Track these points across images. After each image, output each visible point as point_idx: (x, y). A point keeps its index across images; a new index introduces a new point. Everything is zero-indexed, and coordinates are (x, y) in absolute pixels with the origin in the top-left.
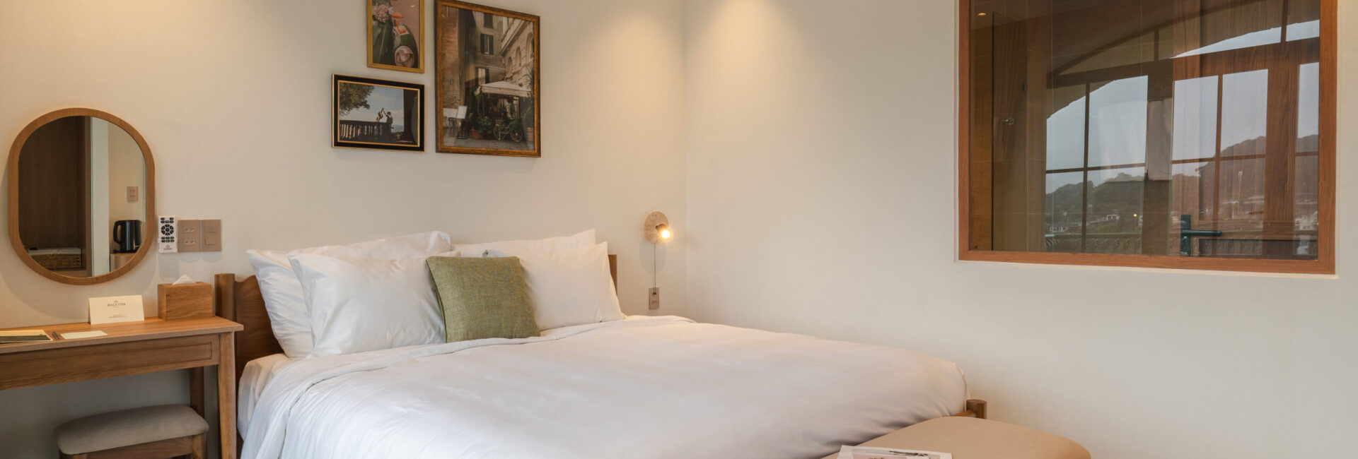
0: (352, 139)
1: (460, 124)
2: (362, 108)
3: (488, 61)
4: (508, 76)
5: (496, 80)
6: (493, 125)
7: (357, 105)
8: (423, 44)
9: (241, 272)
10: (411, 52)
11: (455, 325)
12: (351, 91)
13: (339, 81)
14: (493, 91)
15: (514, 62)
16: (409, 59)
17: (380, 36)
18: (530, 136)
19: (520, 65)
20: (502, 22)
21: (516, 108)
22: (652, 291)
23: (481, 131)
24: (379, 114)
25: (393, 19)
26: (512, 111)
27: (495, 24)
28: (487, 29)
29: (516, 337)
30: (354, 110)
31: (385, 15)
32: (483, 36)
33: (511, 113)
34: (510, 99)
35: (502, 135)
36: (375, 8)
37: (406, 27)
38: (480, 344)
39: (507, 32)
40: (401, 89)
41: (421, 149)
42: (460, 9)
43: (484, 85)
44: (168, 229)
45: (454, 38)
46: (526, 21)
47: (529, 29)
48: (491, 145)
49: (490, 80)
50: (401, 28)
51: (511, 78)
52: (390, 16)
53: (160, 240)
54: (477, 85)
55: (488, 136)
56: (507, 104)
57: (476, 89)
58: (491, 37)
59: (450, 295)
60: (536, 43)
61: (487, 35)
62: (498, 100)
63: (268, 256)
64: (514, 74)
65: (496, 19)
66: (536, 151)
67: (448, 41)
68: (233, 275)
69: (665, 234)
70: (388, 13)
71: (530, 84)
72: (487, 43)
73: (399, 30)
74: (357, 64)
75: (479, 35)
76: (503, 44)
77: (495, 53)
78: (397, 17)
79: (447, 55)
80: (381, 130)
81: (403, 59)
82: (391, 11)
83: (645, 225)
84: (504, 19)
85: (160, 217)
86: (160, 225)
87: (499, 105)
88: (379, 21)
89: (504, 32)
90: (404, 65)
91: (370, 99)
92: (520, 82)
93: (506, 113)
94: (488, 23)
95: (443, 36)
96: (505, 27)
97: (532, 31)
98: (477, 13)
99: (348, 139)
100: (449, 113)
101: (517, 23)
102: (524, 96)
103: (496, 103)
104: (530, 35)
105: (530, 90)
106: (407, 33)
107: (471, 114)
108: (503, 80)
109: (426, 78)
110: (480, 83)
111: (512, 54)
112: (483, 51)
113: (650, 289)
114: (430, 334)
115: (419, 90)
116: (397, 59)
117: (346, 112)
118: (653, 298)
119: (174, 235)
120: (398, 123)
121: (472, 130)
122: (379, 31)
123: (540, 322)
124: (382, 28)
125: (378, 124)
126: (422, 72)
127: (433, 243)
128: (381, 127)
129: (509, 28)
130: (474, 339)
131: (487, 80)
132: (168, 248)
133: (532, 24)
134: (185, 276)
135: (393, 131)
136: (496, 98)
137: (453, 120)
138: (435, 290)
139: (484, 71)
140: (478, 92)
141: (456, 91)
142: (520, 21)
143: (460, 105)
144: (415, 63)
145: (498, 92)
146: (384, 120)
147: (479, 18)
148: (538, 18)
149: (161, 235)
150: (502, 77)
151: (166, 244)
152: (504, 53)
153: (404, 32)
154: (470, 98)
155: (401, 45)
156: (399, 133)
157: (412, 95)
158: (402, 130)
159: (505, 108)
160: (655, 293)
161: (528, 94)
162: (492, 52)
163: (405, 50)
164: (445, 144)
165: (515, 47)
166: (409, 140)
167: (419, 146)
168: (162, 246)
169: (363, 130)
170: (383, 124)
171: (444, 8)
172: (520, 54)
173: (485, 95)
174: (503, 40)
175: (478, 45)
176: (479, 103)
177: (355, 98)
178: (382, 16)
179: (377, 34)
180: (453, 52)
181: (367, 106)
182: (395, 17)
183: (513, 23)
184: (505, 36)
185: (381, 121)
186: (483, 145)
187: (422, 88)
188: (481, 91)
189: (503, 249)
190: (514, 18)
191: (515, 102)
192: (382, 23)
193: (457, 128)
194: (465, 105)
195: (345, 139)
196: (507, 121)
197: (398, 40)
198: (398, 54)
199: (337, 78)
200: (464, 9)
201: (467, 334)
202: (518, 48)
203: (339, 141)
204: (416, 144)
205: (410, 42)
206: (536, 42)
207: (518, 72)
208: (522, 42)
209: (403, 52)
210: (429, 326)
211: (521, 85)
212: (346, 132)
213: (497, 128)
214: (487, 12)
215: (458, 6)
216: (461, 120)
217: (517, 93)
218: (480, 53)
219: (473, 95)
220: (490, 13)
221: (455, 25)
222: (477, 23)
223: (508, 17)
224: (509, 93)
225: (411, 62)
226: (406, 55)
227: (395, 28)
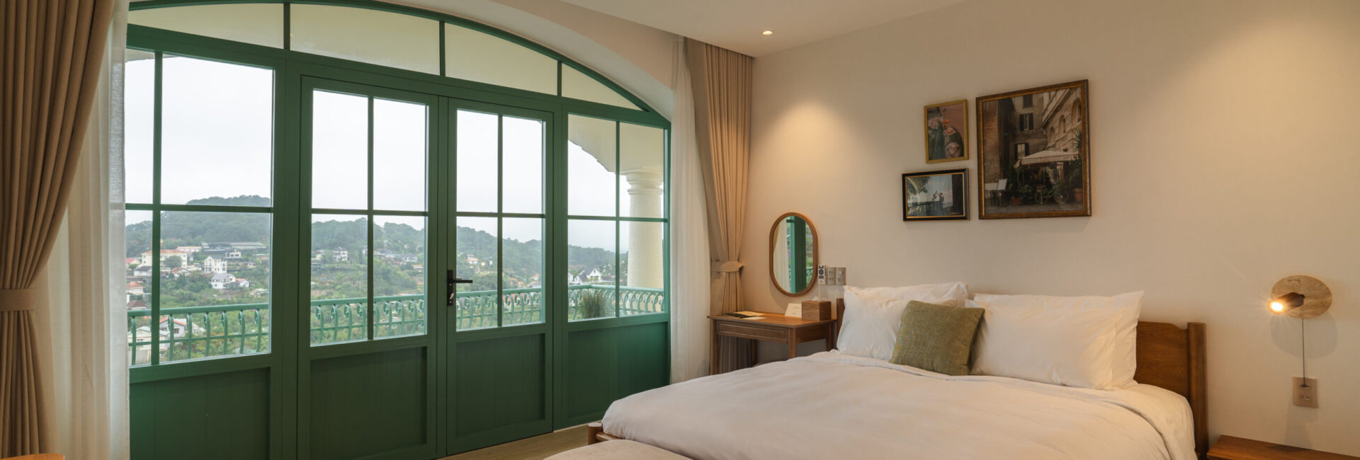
1: (1000, 194)
2: (923, 193)
3: (1028, 137)
4: (1050, 145)
5: (1037, 150)
6: (1034, 191)
7: (919, 192)
10: (958, 146)
12: (914, 182)
13: (906, 177)
14: (1034, 162)
15: (1057, 131)
16: (956, 151)
17: (934, 139)
18: (1078, 197)
19: (1065, 132)
20: (1042, 98)
21: (1060, 173)
22: (1302, 383)
23: (1022, 198)
24: (934, 195)
25: (943, 125)
26: (1056, 175)
27: (1035, 101)
28: (1026, 109)
30: (917, 195)
31: (937, 124)
32: (1022, 116)
33: (1055, 178)
34: (1053, 165)
35: (1044, 199)
36: (931, 121)
37: (954, 128)
39: (1048, 106)
40: (949, 176)
41: (966, 218)
42: (999, 100)
43: (1024, 158)
44: (822, 272)
45: (994, 125)
46: (1071, 89)
47: (1075, 95)
48: (1033, 209)
49: (1031, 152)
50: (950, 129)
51: (1054, 146)
52: (941, 124)
53: (819, 277)
54: (1016, 158)
55: (1030, 200)
56: (1049, 170)
57: (1015, 163)
58: (1031, 115)
60: (1083, 107)
61: (1026, 115)
62: (1039, 168)
64: (1058, 140)
65: (1036, 98)
66: (1086, 211)
67: (989, 129)
68: (839, 299)
69: (1277, 307)
70: (939, 122)
71: (1078, 147)
72: (1026, 122)
73: (949, 131)
74: (921, 164)
75: (1018, 116)
76: (1044, 118)
77: (1035, 127)
78: (947, 123)
79: (989, 141)
80: (936, 207)
81: (952, 152)
82: (942, 120)
83: (1272, 292)
84: (1046, 95)
85: (821, 265)
86: (819, 269)
87: (1040, 173)
88: (934, 130)
89: (1045, 106)
90: (952, 156)
91: (927, 186)
92: (1065, 147)
93: (1048, 179)
94: (1028, 102)
95: (983, 127)
96: (1046, 102)
97: (1078, 96)
98: (1016, 98)
99: (913, 216)
100: (990, 187)
101: (1061, 93)
102: (1069, 159)
103: (1037, 172)
104: (1076, 101)
105: (1077, 152)
106: (954, 132)
107: (1011, 185)
108: (1044, 149)
109: (971, 164)
110: (1019, 158)
111: (1055, 123)
112: (1022, 129)
113: (1295, 378)
115: (965, 173)
116: (947, 153)
117: (911, 197)
118: (1303, 391)
119: (824, 275)
120: (948, 200)
121: (1013, 198)
122: (933, 137)
124: (936, 134)
125: (933, 203)
128: (936, 204)
129: (1051, 101)
131: (1027, 153)
132: (821, 282)
133: (1077, 90)
135: (944, 206)
136: (1036, 167)
137: (994, 193)
139: (1023, 146)
140: (1017, 165)
141: (995, 167)
142: (1064, 90)
143: (1001, 178)
144: (961, 153)
145: (1039, 161)
146: (938, 199)
147: (1018, 102)
148: (1086, 82)
150: (1045, 147)
152: (1045, 126)
153: (952, 132)
154: (1009, 171)
155: (949, 143)
157: (959, 179)
159: (1047, 174)
160: (1304, 386)
161: (1075, 157)
162: (1031, 127)
163: (953, 145)
164: (988, 213)
165: (1058, 116)
166: (958, 211)
168: (819, 280)
170: (937, 202)
171: (984, 104)
172: (1065, 121)
173: (1025, 166)
174: (1044, 114)
175: (1018, 126)
176: (1018, 175)
177: (916, 187)
178: (935, 125)
179: (931, 140)
180: (993, 138)
182: (945, 123)
183: (1055, 95)
184: (1046, 109)
185: (936, 200)
186: (1024, 210)
187: (967, 171)
188: (1020, 164)
190: (1057, 90)
191: (1058, 167)
192: (936, 130)
193: (998, 198)
194: (1004, 178)
195: (911, 216)
196: (1050, 186)
197: (947, 139)
198: (948, 149)
199: (905, 175)
200: (1002, 99)
202: (1063, 116)
203: (907, 218)
204: (963, 214)
205: (958, 139)
206: (1083, 105)
207: (1062, 139)
208: (1067, 110)
211: (1066, 150)
212: (912, 211)
213: (1039, 193)
214: (1026, 94)
215: (997, 98)
216: (1002, 191)
217: (1061, 159)
218: (1019, 132)
219: (1013, 169)
220: (1028, 95)
221: (995, 114)
222: (1016, 107)
223: (1050, 92)
224: (1051, 160)
225: (958, 154)
226: (954, 148)
227: (945, 131)
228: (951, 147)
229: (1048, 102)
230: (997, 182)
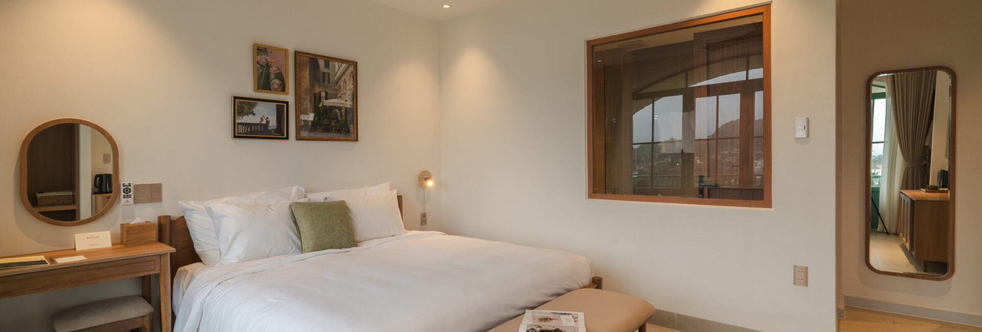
0: (245, 134)
1: (310, 123)
2: (251, 116)
3: (327, 87)
4: (338, 96)
5: (332, 98)
6: (330, 124)
7: (247, 114)
8: (288, 78)
9: (174, 214)
10: (281, 83)
11: (308, 242)
12: (244, 105)
13: (237, 100)
14: (330, 105)
15: (342, 88)
16: (279, 87)
17: (262, 73)
18: (352, 130)
19: (346, 89)
20: (335, 65)
21: (343, 114)
22: (423, 215)
23: (323, 127)
24: (261, 119)
25: (269, 63)
26: (341, 116)
27: (331, 66)
28: (326, 69)
29: (343, 248)
30: (246, 117)
31: (265, 61)
32: (324, 73)
33: (341, 117)
34: (340, 109)
35: (335, 129)
36: (259, 57)
37: (277, 68)
38: (322, 253)
39: (338, 71)
40: (275, 104)
41: (287, 138)
42: (310, 58)
43: (325, 101)
44: (127, 190)
45: (307, 74)
46: (349, 64)
47: (351, 69)
48: (329, 135)
49: (328, 98)
50: (275, 68)
51: (340, 97)
52: (268, 62)
53: (122, 197)
54: (320, 101)
55: (327, 129)
56: (338, 111)
57: (320, 104)
58: (329, 74)
59: (304, 225)
61: (326, 73)
62: (333, 110)
63: (192, 204)
64: (343, 94)
65: (331, 64)
66: (355, 138)
67: (303, 76)
68: (170, 216)
69: (430, 183)
70: (266, 60)
71: (352, 100)
72: (325, 78)
73: (273, 70)
74: (248, 90)
75: (321, 73)
76: (336, 78)
77: (331, 83)
78: (272, 63)
79: (303, 84)
80: (262, 128)
81: (276, 86)
82: (268, 59)
83: (419, 178)
84: (336, 64)
85: (122, 183)
86: (122, 188)
87: (333, 113)
88: (261, 65)
89: (336, 71)
90: (276, 90)
91: (255, 110)
92: (346, 99)
93: (337, 117)
94: (327, 65)
95: (300, 73)
96: (337, 68)
97: (352, 70)
98: (320, 60)
99: (242, 134)
100: (303, 117)
101: (344, 65)
102: (348, 107)
103: (331, 111)
104: (351, 72)
105: (351, 103)
106: (278, 71)
107: (317, 118)
108: (336, 98)
109: (290, 97)
110: (322, 100)
111: (341, 83)
112: (324, 81)
113: (421, 214)
114: (292, 248)
115: (285, 105)
116: (272, 87)
117: (241, 118)
118: (424, 219)
119: (131, 193)
120: (273, 124)
121: (318, 127)
122: (261, 71)
123: (358, 238)
124: (263, 69)
125: (260, 124)
126: (288, 94)
127: (294, 194)
128: (262, 126)
129: (339, 69)
130: (319, 250)
131: (327, 99)
132: (127, 201)
133: (352, 66)
134: (138, 219)
135: (269, 128)
136: (332, 108)
137: (305, 121)
138: (295, 222)
139: (324, 93)
140: (321, 105)
141: (308, 104)
142: (346, 64)
143: (311, 112)
144: (283, 89)
145: (333, 105)
146: (264, 122)
147: (321, 63)
148: (356, 63)
149: (123, 194)
150: (335, 96)
151: (126, 199)
152: (336, 83)
153: (276, 71)
154: (316, 110)
155: (274, 79)
156: (273, 129)
157: (281, 109)
158: (276, 128)
159: (337, 114)
160: (424, 216)
161: (351, 106)
162: (329, 82)
163: (277, 81)
164: (302, 135)
165: (342, 79)
166: (280, 133)
167: (285, 136)
168: (123, 201)
169: (251, 128)
170: (263, 124)
171: (300, 57)
172: (346, 83)
173: (325, 107)
174: (335, 75)
175: (321, 78)
176: (321, 111)
177: (246, 109)
178: (263, 62)
179: (260, 73)
180: (306, 82)
181: (254, 114)
182: (271, 62)
183: (341, 66)
184: (337, 73)
185: (263, 123)
186: (324, 135)
187: (287, 103)
188: (323, 105)
189: (335, 196)
190: (342, 63)
191: (343, 110)
192: (263, 66)
193: (309, 126)
194: (313, 112)
195: (240, 133)
196: (338, 121)
197: (272, 76)
198: (273, 84)
199: (235, 98)
200: (312, 58)
201: (315, 248)
202: (345, 80)
203: (236, 135)
204: (284, 135)
205: (281, 77)
206: (355, 76)
207: (345, 94)
208: (347, 77)
209: (276, 82)
210: (292, 243)
211: (346, 101)
212: (241, 129)
213: (333, 125)
214: (326, 59)
215: (309, 56)
216: (311, 121)
217: (344, 106)
218: (322, 83)
219: (318, 107)
220: (328, 60)
221: (307, 67)
222: (320, 66)
223: (338, 62)
224: (340, 105)
225: (281, 89)
226: (278, 84)
227: (271, 69)
228: (275, 82)
229: (338, 68)
230: (308, 114)
